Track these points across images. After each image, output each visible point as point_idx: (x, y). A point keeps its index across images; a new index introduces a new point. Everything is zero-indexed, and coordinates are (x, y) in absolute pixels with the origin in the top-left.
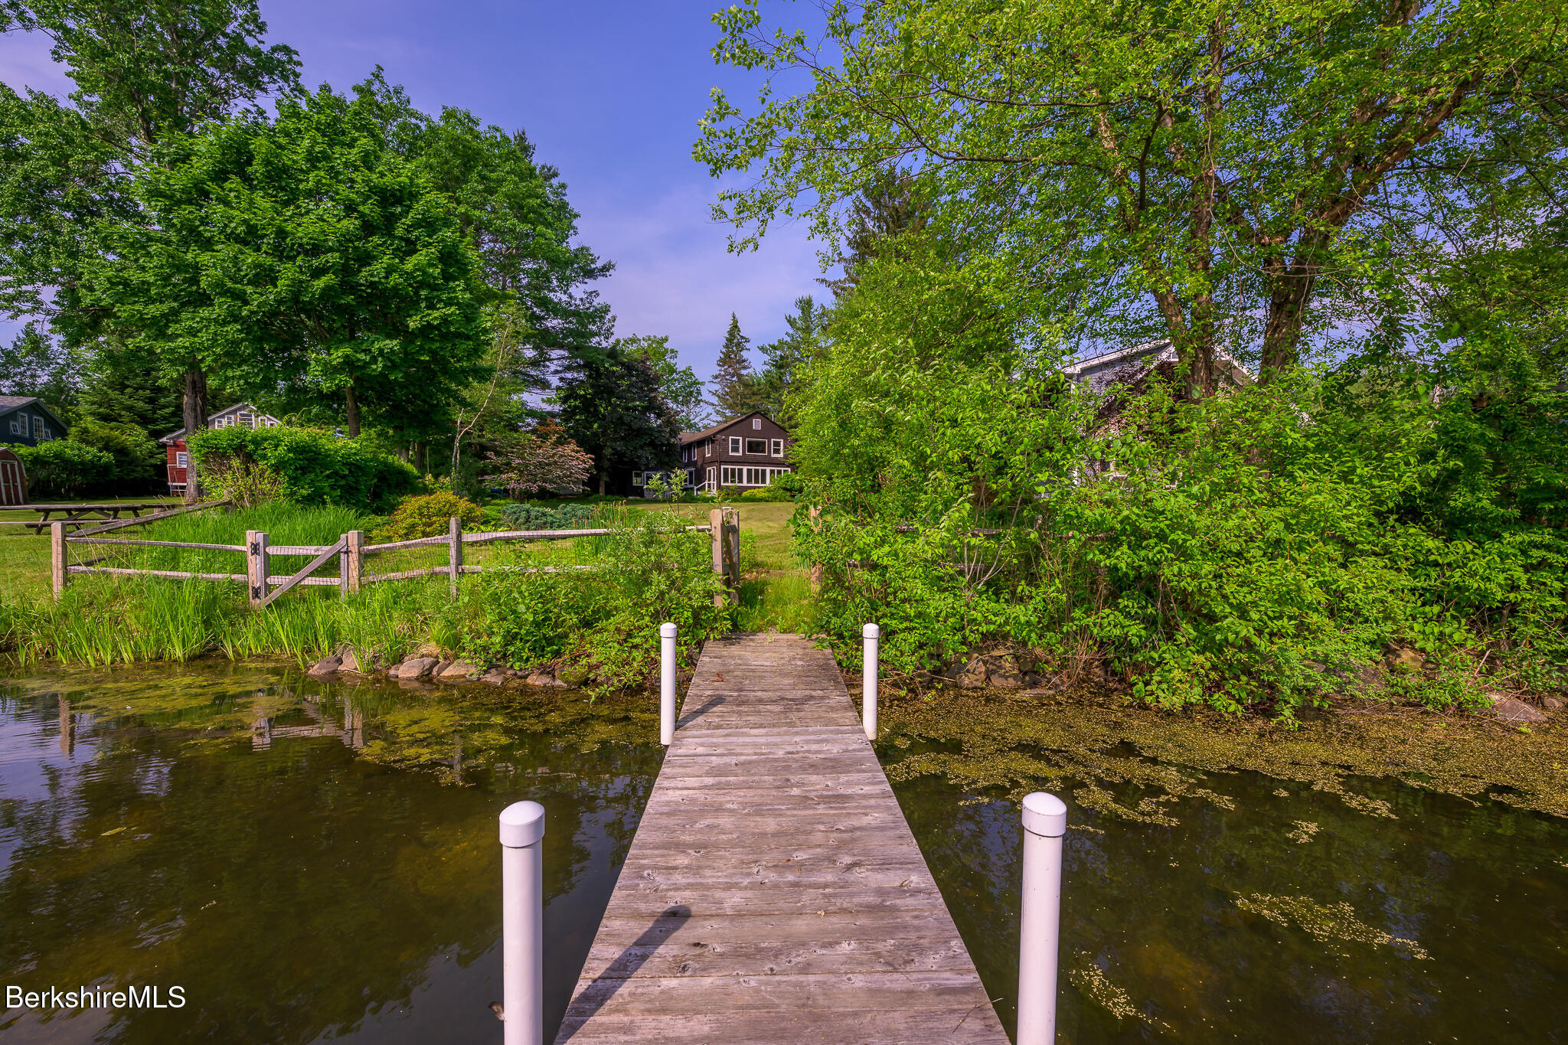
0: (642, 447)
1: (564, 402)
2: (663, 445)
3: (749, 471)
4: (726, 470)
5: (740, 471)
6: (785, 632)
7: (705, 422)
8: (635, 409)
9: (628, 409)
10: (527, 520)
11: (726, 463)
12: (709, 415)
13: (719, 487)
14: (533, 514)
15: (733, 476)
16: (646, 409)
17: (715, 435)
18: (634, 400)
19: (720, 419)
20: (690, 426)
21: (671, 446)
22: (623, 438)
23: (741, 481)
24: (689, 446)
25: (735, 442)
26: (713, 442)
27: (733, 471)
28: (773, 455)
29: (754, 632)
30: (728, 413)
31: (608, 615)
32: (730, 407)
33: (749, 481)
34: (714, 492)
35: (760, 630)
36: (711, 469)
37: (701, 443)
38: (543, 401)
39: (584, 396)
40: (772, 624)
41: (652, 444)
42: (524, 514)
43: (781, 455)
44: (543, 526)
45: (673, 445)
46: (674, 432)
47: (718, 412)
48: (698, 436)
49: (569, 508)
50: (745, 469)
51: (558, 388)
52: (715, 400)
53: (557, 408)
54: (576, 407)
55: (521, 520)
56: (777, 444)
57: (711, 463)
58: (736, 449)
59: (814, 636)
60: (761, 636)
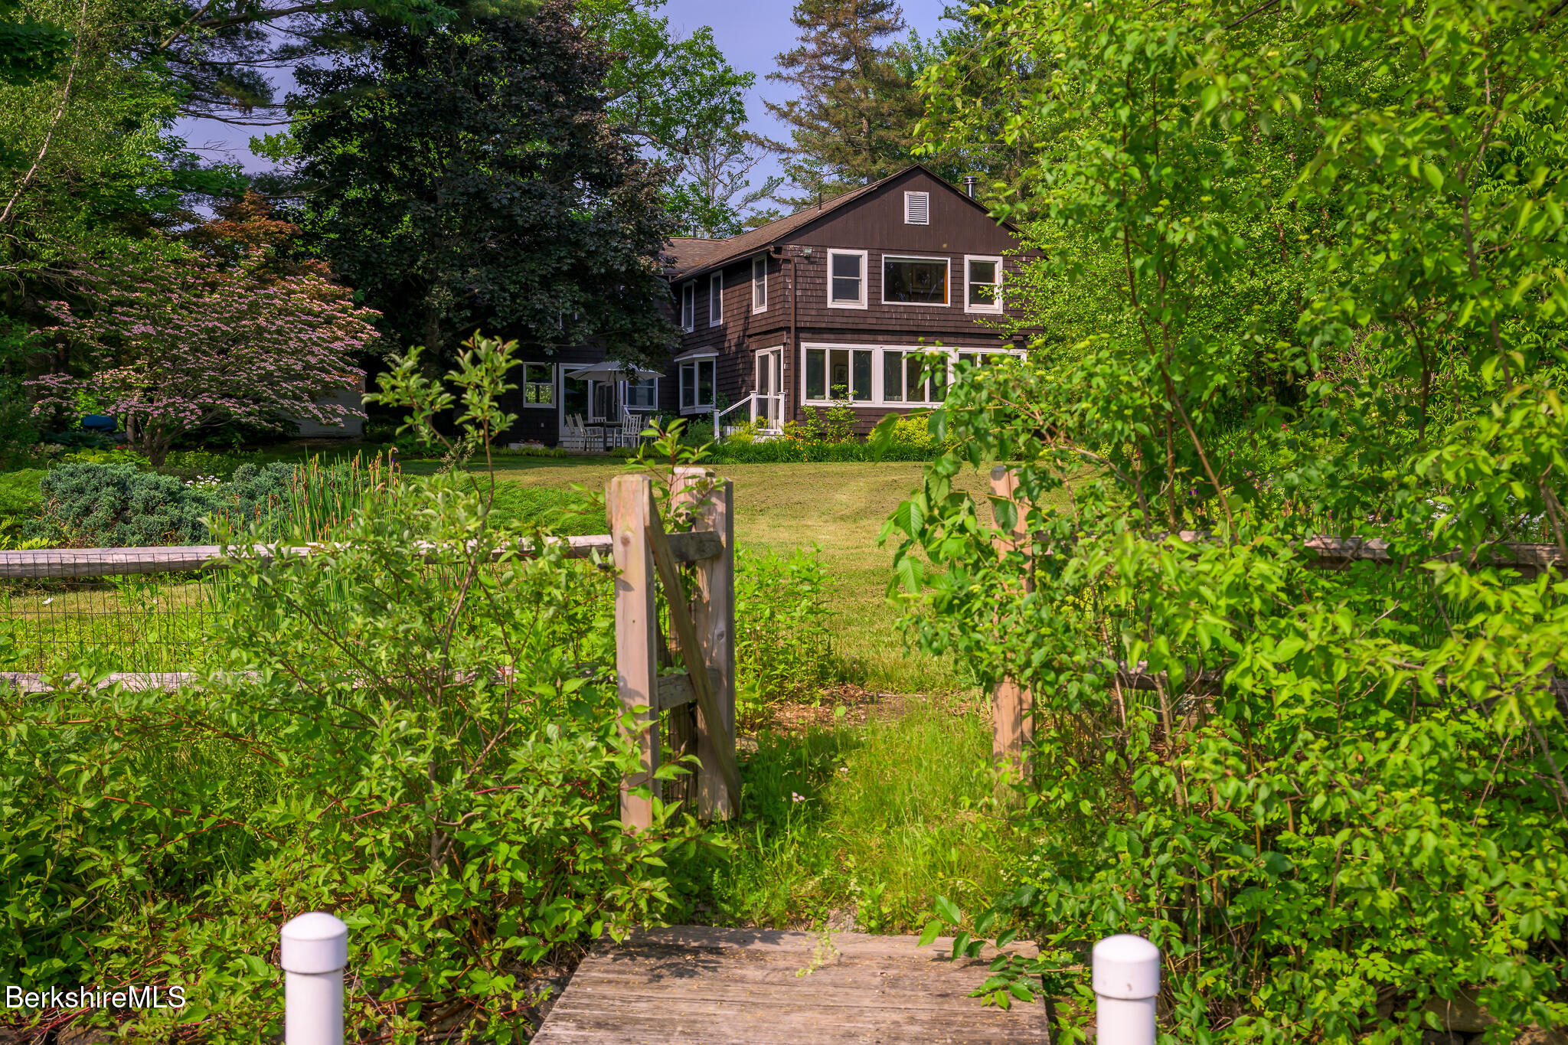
0: (546, 283)
1: (308, 149)
2: (611, 277)
3: (891, 359)
4: (815, 356)
5: (863, 359)
6: (883, 928)
7: (764, 205)
8: (528, 166)
9: (506, 164)
10: (120, 513)
11: (817, 333)
12: (773, 183)
13: (794, 411)
14: (139, 494)
15: (839, 376)
16: (563, 168)
17: (779, 244)
18: (523, 137)
19: (801, 193)
20: (713, 217)
21: (638, 278)
22: (490, 258)
23: (864, 392)
24: (702, 282)
25: (850, 266)
26: (774, 265)
27: (839, 358)
28: (969, 308)
29: (773, 928)
30: (829, 175)
31: (251, 852)
32: (834, 155)
33: (891, 391)
34: (778, 428)
35: (796, 917)
36: (769, 356)
37: (737, 270)
38: (255, 146)
39: (374, 125)
40: (835, 894)
41: (579, 274)
42: (108, 496)
43: (997, 307)
44: (169, 534)
45: (645, 277)
46: (649, 237)
47: (795, 173)
48: (731, 247)
49: (264, 478)
50: (878, 353)
51: (294, 104)
52: (784, 133)
53: (287, 167)
54: (347, 160)
55: (100, 514)
56: (983, 273)
57: (769, 333)
58: (848, 290)
59: (989, 950)
60: (789, 943)
